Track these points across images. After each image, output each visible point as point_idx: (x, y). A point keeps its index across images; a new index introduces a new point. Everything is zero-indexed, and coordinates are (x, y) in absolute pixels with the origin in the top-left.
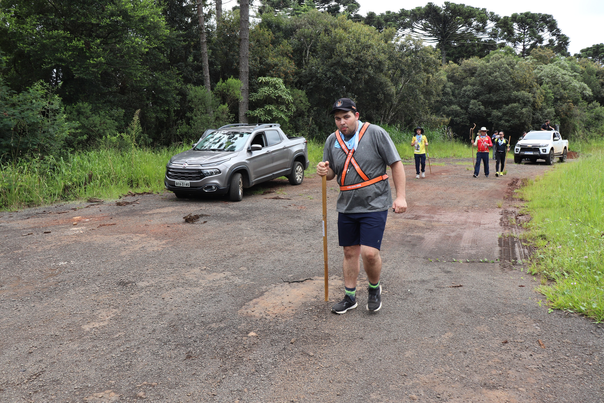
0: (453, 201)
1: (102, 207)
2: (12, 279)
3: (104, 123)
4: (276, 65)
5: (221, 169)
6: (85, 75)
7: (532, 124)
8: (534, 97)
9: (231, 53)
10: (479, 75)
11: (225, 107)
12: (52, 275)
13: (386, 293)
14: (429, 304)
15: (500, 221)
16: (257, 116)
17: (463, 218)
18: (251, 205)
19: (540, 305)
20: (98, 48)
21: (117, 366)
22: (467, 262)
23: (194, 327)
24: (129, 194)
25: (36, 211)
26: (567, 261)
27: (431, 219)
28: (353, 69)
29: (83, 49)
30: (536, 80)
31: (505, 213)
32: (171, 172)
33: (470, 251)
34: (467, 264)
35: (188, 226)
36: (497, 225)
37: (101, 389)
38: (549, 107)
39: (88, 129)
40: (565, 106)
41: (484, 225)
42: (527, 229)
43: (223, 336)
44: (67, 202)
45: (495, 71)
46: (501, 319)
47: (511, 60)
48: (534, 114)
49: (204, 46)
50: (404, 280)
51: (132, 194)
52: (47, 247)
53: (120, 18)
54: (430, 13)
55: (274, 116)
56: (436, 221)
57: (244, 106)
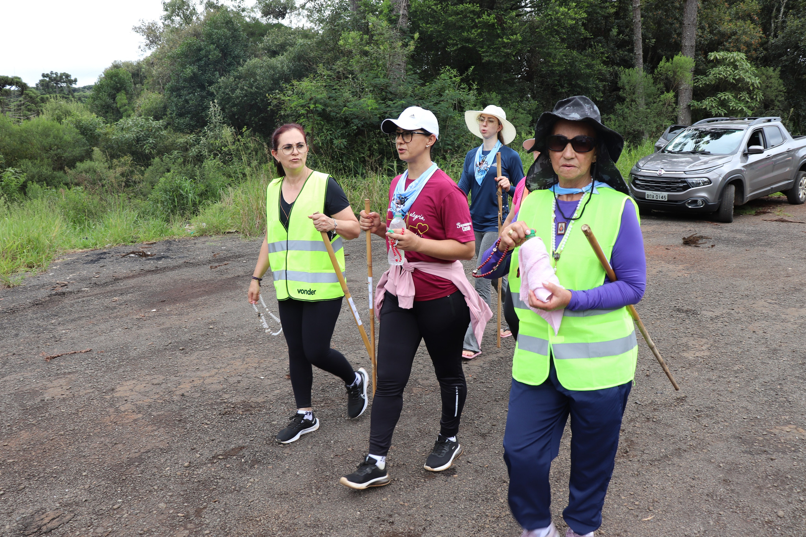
4: (734, 33)
5: (711, 178)
6: (497, 58)
9: (670, 20)
11: (671, 95)
16: (705, 108)
20: (514, 23)
29: (494, 26)
35: (689, 249)
49: (637, 12)
55: (731, 108)
57: (687, 94)
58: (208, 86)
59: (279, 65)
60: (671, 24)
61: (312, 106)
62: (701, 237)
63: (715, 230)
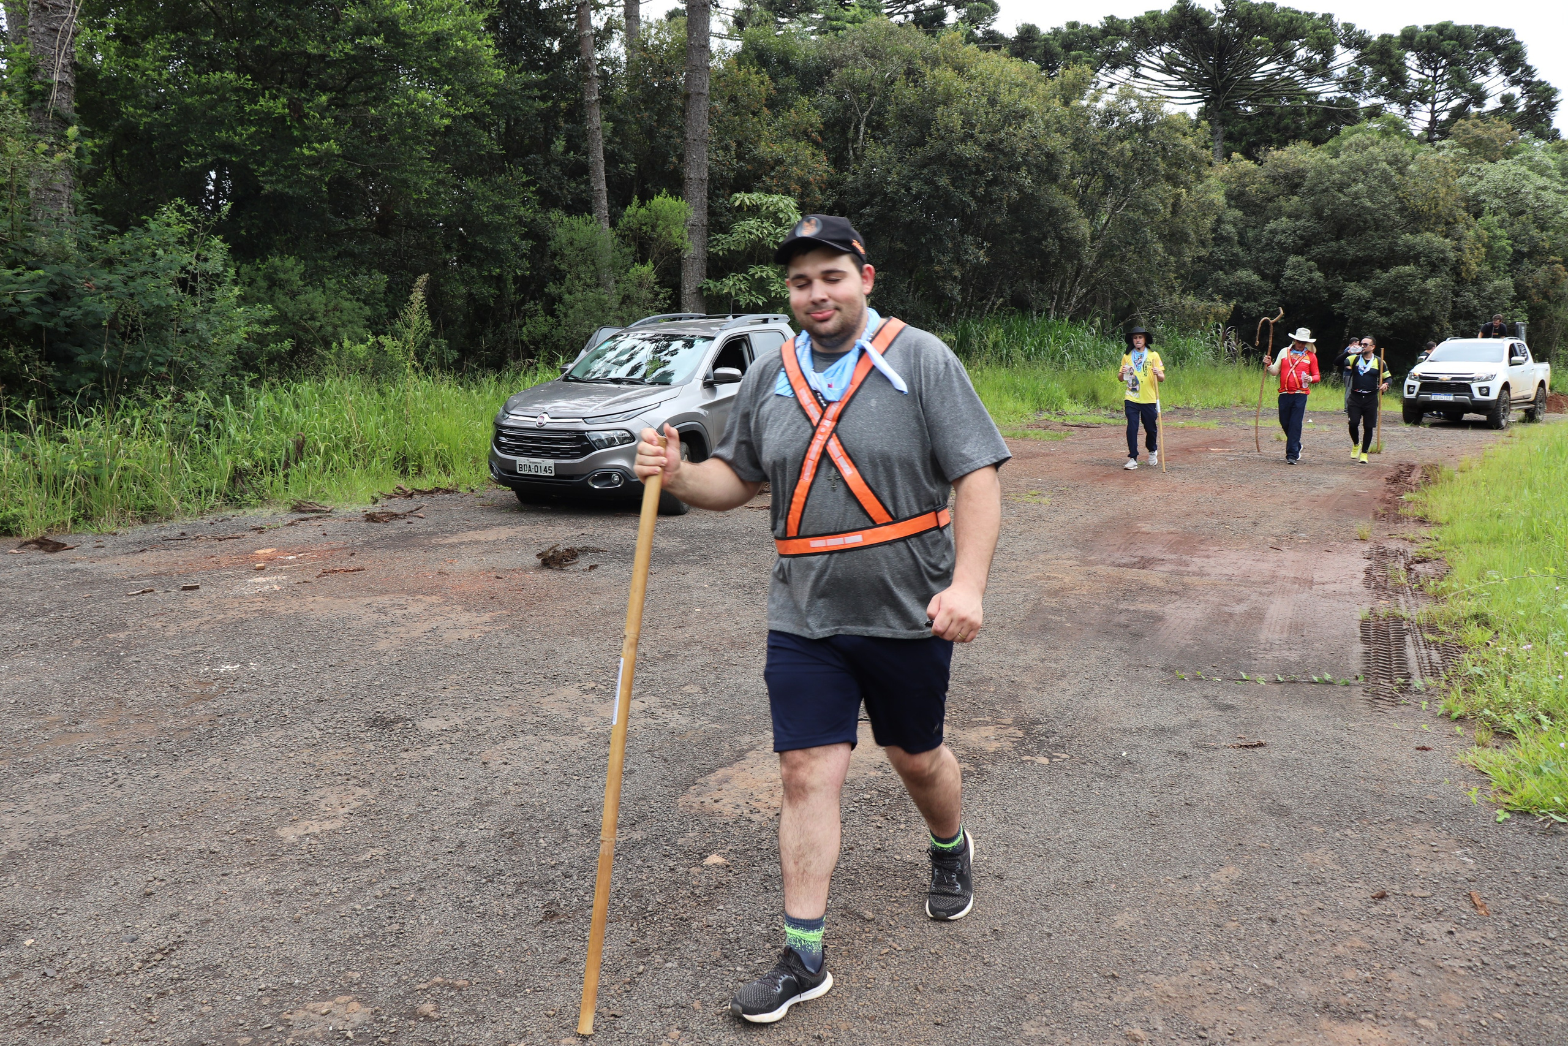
0: (1240, 520)
1: (328, 524)
2: (101, 706)
3: (335, 309)
4: (779, 162)
5: (635, 431)
6: (290, 187)
7: (1451, 320)
8: (1458, 249)
9: (663, 130)
10: (1312, 191)
11: (647, 270)
12: (201, 698)
13: (1065, 760)
14: (1178, 790)
15: (1364, 576)
16: (729, 293)
17: (1266, 567)
18: (711, 524)
19: (1474, 800)
20: (323, 118)
21: (366, 936)
22: (1278, 682)
23: (565, 838)
24: (399, 491)
25: (163, 533)
26: (1547, 686)
27: (1182, 568)
28: (980, 173)
29: (285, 121)
30: (1463, 204)
31: (1378, 553)
32: (506, 436)
33: (1285, 653)
34: (1276, 687)
35: (549, 577)
36: (1357, 584)
37: (325, 992)
38: (1498, 275)
39: (294, 324)
40: (1541, 274)
41: (1321, 586)
42: (1437, 597)
43: (639, 862)
44: (240, 512)
45: (1354, 180)
46: (1367, 835)
47: (1397, 150)
48: (1457, 294)
49: (593, 111)
50: (1110, 725)
51: (405, 492)
52: (190, 625)
53: (378, 41)
54: (1182, 28)
55: (773, 295)
56: (1194, 574)
57: (695, 267)
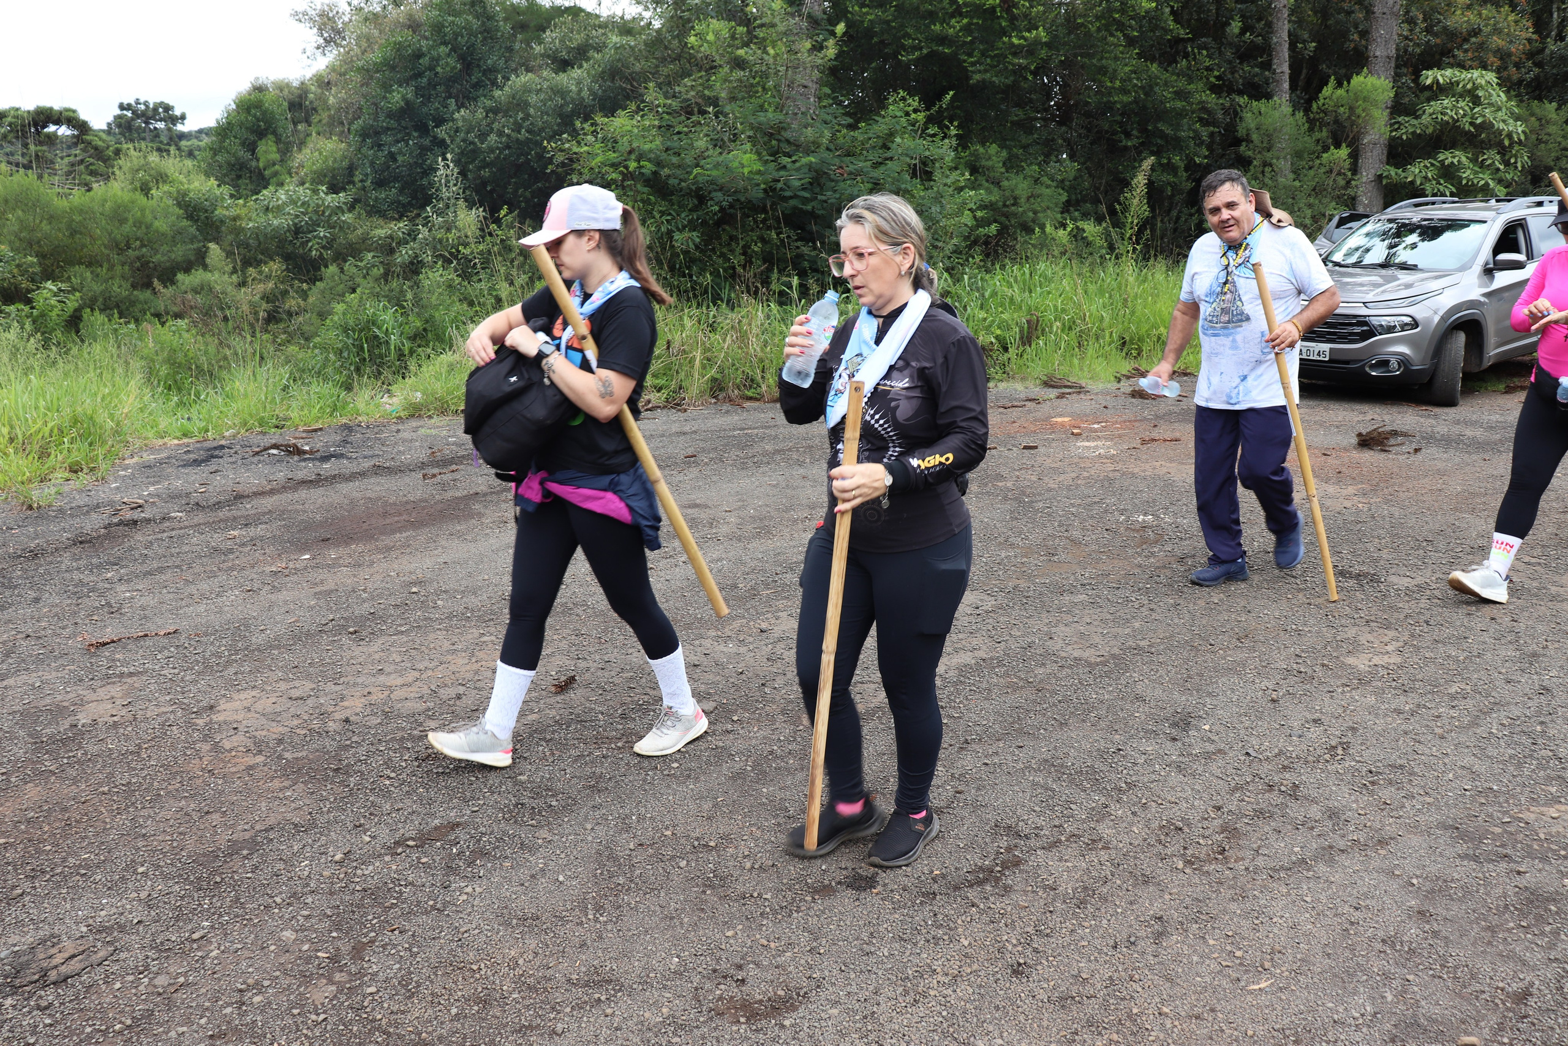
4: (1476, 32)
5: (1418, 317)
6: (997, 76)
11: (1342, 155)
16: (1412, 183)
20: (1033, 6)
29: (996, 11)
57: (1375, 153)
58: (433, 127)
59: (573, 87)
60: (1349, 13)
61: (633, 165)
62: (1395, 433)
63: (1422, 420)
